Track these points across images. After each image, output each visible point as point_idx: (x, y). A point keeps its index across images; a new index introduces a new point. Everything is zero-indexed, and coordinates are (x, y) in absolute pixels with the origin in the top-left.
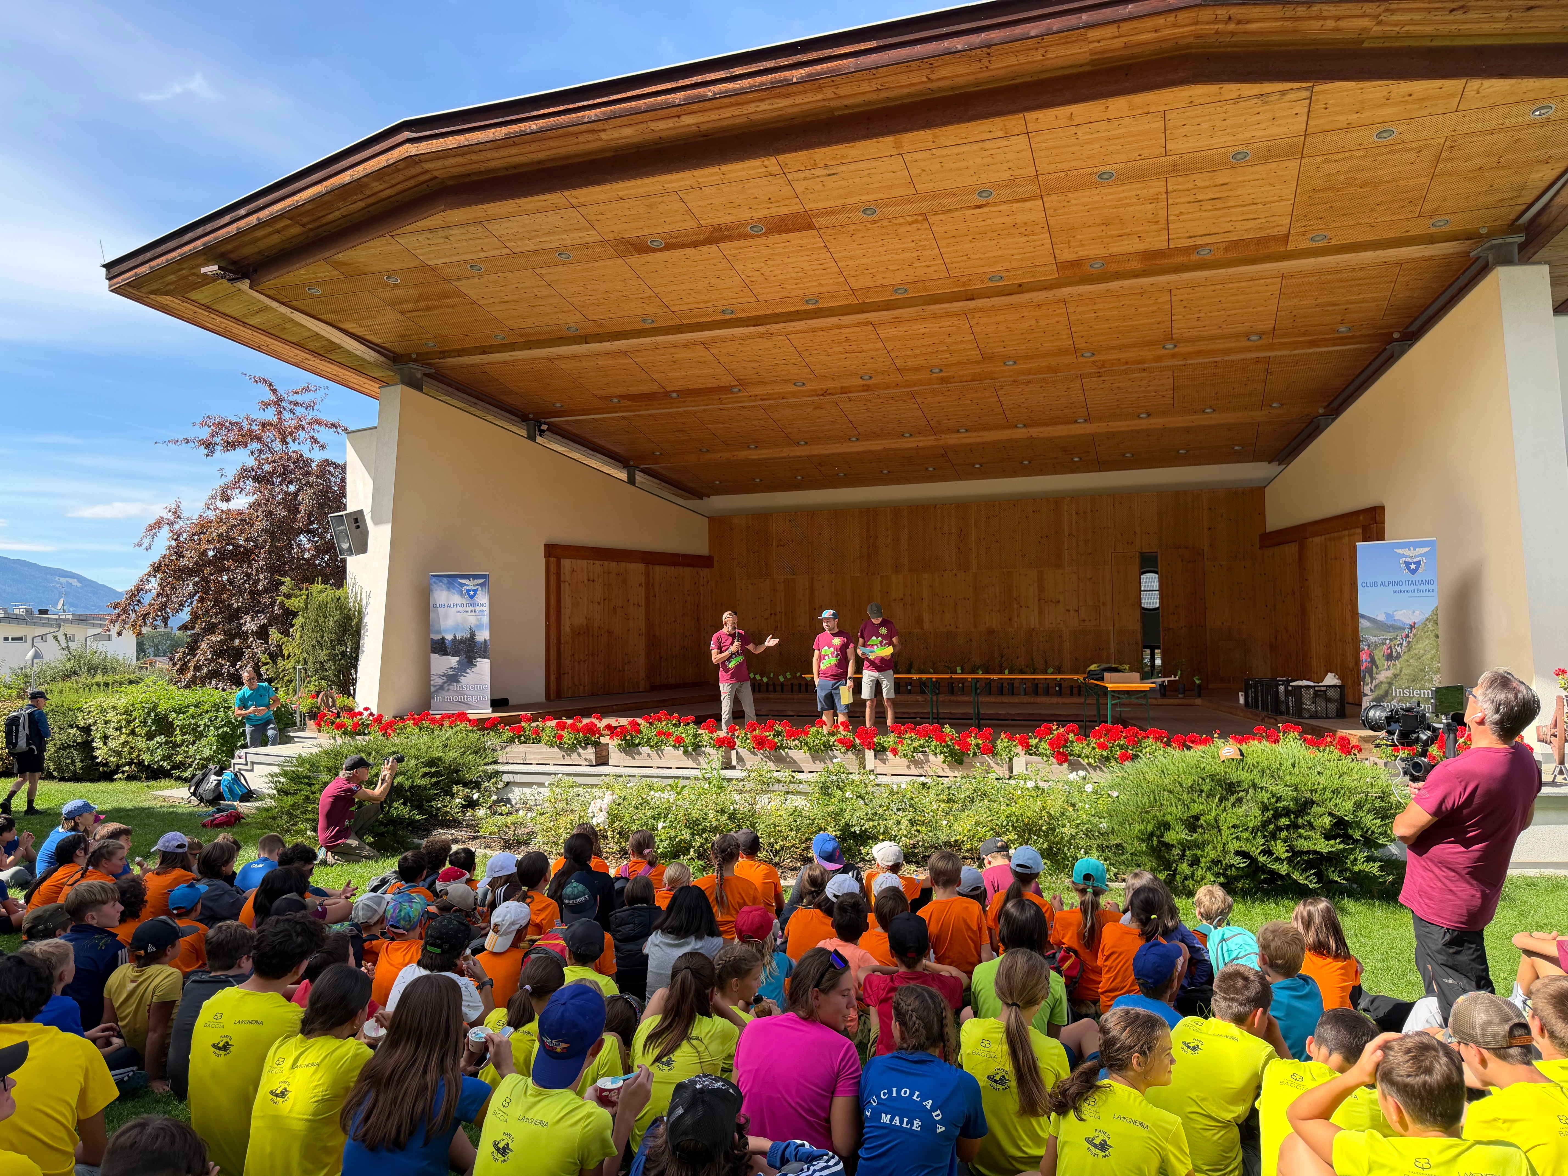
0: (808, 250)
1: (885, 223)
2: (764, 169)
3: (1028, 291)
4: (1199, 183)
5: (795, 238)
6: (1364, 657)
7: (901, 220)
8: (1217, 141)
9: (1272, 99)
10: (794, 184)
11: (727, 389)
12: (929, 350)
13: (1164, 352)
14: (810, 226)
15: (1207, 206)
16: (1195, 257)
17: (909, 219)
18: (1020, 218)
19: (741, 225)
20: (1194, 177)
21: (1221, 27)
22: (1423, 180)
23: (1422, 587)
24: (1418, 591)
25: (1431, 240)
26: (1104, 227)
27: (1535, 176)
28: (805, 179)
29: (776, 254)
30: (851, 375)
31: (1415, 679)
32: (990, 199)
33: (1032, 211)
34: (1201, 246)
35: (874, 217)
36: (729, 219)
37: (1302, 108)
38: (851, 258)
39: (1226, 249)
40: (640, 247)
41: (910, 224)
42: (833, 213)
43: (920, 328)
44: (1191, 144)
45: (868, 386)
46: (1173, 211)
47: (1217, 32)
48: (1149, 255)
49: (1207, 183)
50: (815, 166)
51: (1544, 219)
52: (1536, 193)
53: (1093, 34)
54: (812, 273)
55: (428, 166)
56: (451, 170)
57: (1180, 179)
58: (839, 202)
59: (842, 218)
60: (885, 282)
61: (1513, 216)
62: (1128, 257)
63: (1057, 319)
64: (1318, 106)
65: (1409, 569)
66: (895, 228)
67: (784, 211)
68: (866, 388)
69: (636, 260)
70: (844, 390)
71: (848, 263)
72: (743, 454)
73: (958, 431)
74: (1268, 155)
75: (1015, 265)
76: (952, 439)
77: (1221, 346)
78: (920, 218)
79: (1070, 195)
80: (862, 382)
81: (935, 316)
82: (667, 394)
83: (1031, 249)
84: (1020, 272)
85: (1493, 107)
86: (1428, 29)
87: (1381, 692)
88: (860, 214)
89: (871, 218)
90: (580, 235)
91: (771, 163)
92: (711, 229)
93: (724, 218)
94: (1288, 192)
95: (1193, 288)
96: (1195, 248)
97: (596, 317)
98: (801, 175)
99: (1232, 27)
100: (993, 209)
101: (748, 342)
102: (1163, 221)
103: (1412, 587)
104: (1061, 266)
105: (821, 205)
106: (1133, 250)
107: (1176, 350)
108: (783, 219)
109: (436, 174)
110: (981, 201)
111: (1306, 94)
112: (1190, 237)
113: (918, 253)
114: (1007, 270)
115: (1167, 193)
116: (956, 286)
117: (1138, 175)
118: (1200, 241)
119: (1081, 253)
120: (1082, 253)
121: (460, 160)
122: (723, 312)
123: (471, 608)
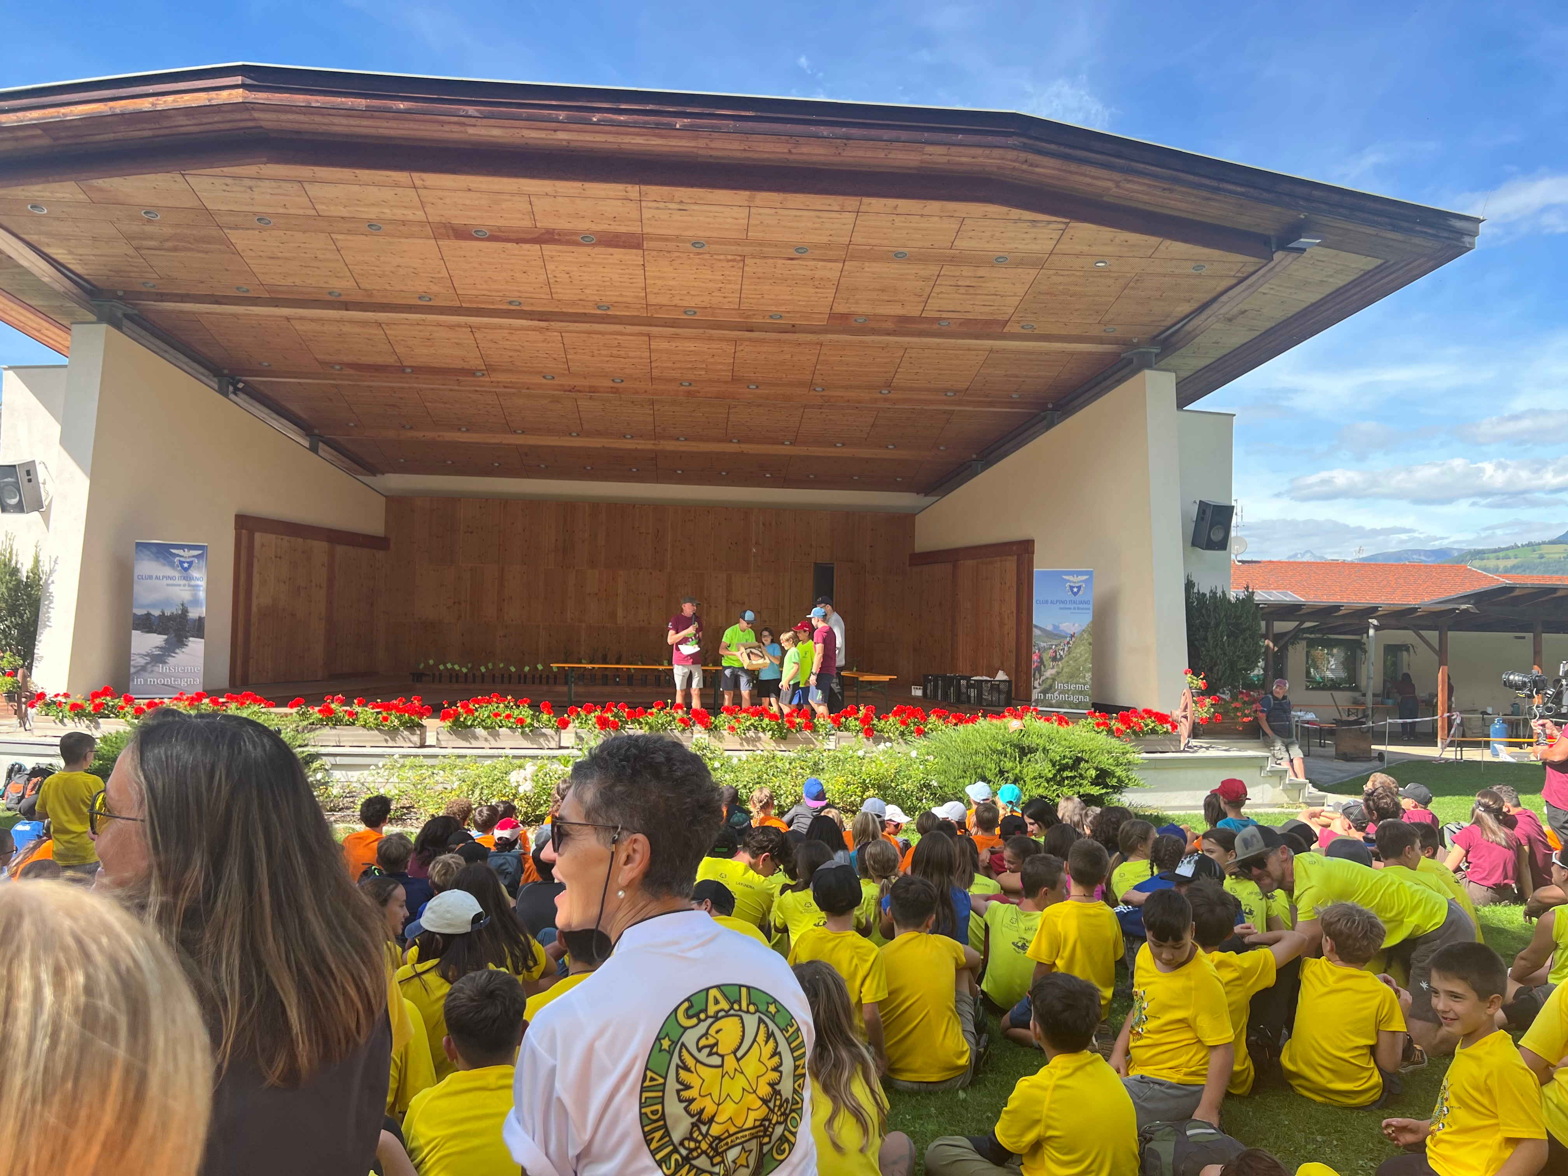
0: (626, 265)
1: (707, 256)
2: (625, 193)
3: (800, 332)
4: (964, 273)
5: (618, 254)
6: (1035, 658)
7: (722, 257)
8: (991, 246)
9: (1039, 225)
10: (644, 210)
11: (471, 372)
12: (689, 366)
13: (880, 396)
14: (638, 246)
15: (962, 290)
16: (936, 326)
17: (729, 257)
18: (818, 274)
19: (575, 233)
20: (962, 268)
21: (1017, 165)
22: (1111, 299)
23: (1081, 606)
24: (1078, 608)
25: (1101, 341)
26: (880, 292)
27: (1179, 309)
28: (657, 208)
29: (594, 263)
30: (606, 376)
31: (1072, 676)
32: (804, 255)
33: (831, 271)
34: (945, 319)
35: (701, 250)
36: (568, 226)
37: (1056, 235)
38: (660, 278)
39: (960, 324)
40: (462, 233)
41: (729, 261)
42: (667, 240)
43: (690, 346)
44: (973, 244)
45: (617, 389)
46: (937, 289)
47: (1014, 168)
48: (904, 320)
49: (969, 274)
50: (672, 201)
51: (1174, 339)
52: (1175, 320)
53: (929, 149)
54: (619, 284)
55: (256, 115)
56: (283, 124)
57: (953, 268)
58: (677, 233)
59: (671, 245)
60: (680, 303)
61: (1155, 334)
62: (886, 318)
63: (809, 357)
64: (1066, 236)
65: (1072, 591)
66: (714, 262)
67: (623, 229)
68: (615, 391)
69: (450, 245)
70: (593, 390)
71: (656, 282)
72: (450, 436)
73: (678, 439)
74: (1021, 262)
75: (797, 309)
76: (669, 446)
77: (922, 397)
78: (739, 258)
79: (867, 264)
80: (611, 384)
81: (710, 339)
82: (402, 369)
83: (817, 299)
84: (798, 315)
85: (1171, 259)
86: (1146, 198)
87: (1045, 686)
88: (689, 245)
89: (698, 250)
90: (405, 212)
91: (633, 190)
92: (543, 231)
93: (562, 225)
94: (1021, 290)
95: (923, 349)
96: (938, 320)
97: (369, 287)
98: (655, 205)
99: (1025, 167)
100: (801, 262)
101: (518, 332)
102: (926, 295)
103: (1072, 606)
104: (833, 316)
105: (661, 232)
106: (892, 313)
107: (889, 395)
108: (617, 235)
109: (263, 124)
110: (798, 255)
111: (1063, 226)
112: (939, 311)
113: (722, 285)
114: (788, 312)
115: (938, 276)
116: (740, 317)
117: (922, 258)
118: (945, 315)
119: (852, 309)
120: (854, 309)
121: (302, 118)
122: (510, 303)
123: (184, 582)
